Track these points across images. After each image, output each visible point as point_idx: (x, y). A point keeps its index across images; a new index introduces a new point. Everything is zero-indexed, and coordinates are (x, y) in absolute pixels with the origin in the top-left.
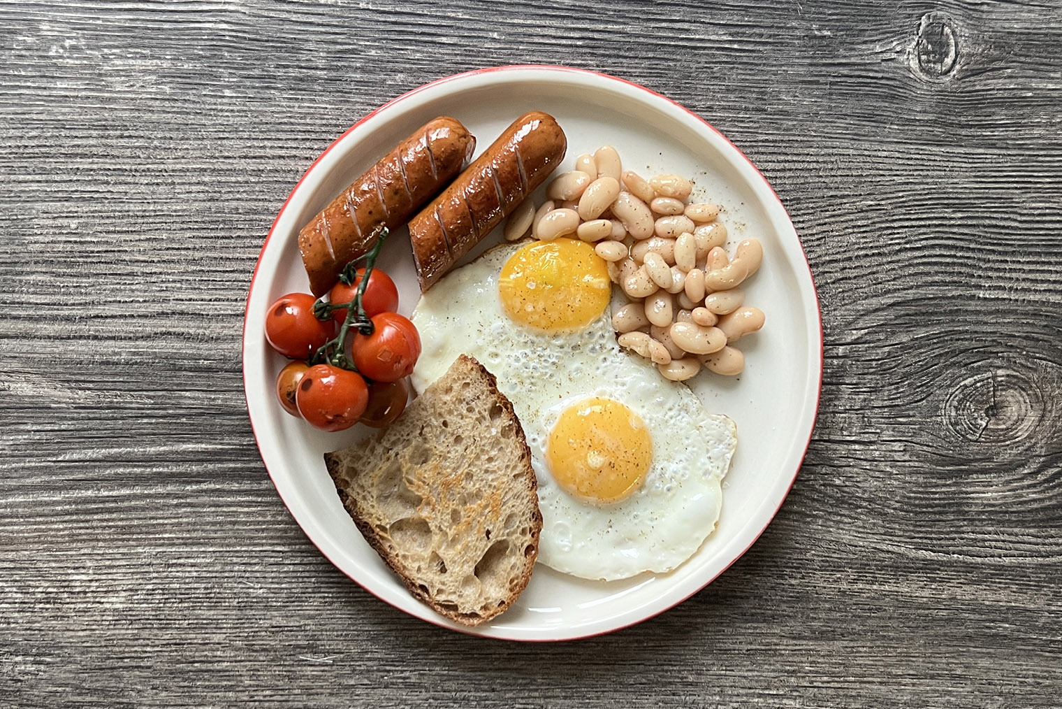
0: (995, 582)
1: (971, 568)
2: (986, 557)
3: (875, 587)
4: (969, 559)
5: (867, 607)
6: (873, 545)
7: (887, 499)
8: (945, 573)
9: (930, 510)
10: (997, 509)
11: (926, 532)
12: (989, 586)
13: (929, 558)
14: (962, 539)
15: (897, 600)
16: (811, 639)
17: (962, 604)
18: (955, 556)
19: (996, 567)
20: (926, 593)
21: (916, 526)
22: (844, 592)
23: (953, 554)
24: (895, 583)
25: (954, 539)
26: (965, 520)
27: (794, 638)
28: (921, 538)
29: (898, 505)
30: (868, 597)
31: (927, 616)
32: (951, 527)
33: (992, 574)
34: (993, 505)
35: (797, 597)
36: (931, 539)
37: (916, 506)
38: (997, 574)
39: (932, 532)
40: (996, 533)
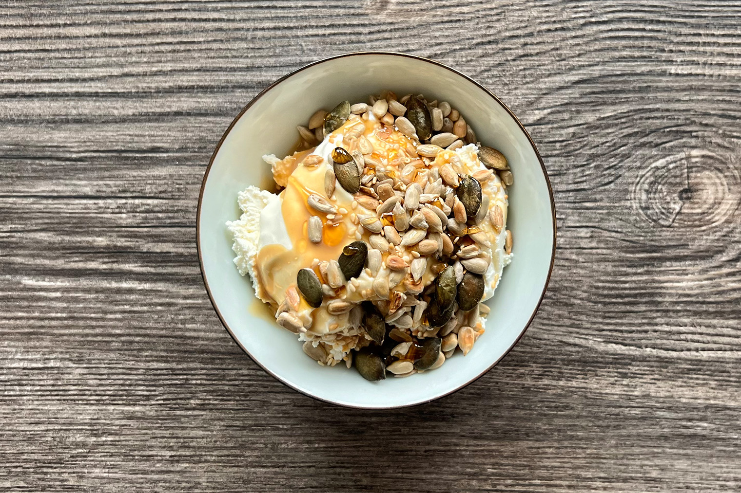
0: (692, 378)
1: (664, 362)
2: (682, 351)
3: (561, 383)
4: (663, 353)
5: (553, 405)
6: (559, 338)
7: (573, 289)
8: (637, 368)
9: (619, 300)
10: (693, 299)
11: (616, 324)
12: (685, 382)
13: (619, 352)
14: (655, 331)
15: (586, 397)
16: (492, 439)
17: (657, 402)
18: (648, 349)
19: (691, 361)
20: (617, 390)
21: (605, 317)
22: (529, 388)
23: (646, 347)
24: (583, 378)
25: (646, 332)
26: (658, 311)
27: (476, 438)
28: (610, 330)
29: (585, 295)
30: (554, 394)
31: (618, 414)
32: (643, 318)
33: (689, 370)
34: (689, 296)
35: (478, 394)
36: (621, 331)
37: (605, 296)
38: (694, 370)
39: (622, 324)
40: (693, 325)
